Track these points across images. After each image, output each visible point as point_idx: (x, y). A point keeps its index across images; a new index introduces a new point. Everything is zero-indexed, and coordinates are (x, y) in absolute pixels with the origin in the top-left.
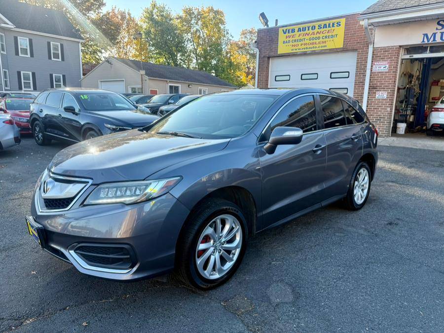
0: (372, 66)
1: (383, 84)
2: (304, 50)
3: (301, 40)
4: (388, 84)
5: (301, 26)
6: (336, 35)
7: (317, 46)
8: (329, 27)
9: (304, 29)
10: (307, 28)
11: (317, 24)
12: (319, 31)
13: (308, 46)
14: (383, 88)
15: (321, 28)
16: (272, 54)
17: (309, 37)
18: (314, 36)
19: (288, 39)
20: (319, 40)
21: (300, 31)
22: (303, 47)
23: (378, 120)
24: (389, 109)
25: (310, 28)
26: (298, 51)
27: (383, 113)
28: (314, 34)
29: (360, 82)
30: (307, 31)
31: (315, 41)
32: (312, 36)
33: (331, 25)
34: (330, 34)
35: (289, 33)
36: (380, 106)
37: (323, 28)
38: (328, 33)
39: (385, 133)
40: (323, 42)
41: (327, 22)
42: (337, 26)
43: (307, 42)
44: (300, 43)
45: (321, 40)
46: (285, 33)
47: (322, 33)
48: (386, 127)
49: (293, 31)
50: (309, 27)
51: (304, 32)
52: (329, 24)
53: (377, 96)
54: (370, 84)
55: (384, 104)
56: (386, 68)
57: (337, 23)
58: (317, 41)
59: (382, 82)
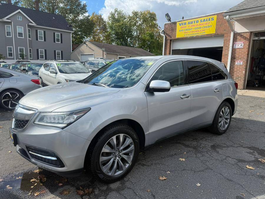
0: (233, 45)
1: (240, 56)
2: (191, 35)
3: (190, 29)
4: (244, 56)
5: (190, 21)
6: (211, 26)
7: (200, 33)
8: (207, 21)
9: (192, 23)
10: (193, 22)
11: (199, 19)
12: (201, 23)
13: (194, 33)
14: (240, 59)
15: (202, 21)
16: (173, 38)
17: (195, 27)
18: (198, 27)
19: (182, 29)
20: (201, 29)
21: (190, 24)
22: (191, 33)
23: (237, 78)
24: (244, 72)
25: (196, 22)
26: (188, 36)
27: (240, 74)
28: (198, 26)
29: (226, 55)
30: (193, 24)
31: (198, 30)
32: (196, 27)
33: (208, 20)
34: (207, 25)
35: (182, 25)
36: (238, 70)
37: (203, 21)
38: (206, 24)
39: (241, 87)
40: (203, 30)
41: (206, 18)
42: (212, 20)
43: (194, 30)
44: (189, 31)
45: (202, 29)
46: (180, 25)
47: (203, 25)
48: (242, 83)
49: (185, 24)
50: (194, 21)
51: (192, 24)
52: (207, 19)
53: (236, 63)
54: (232, 56)
55: (241, 69)
56: (242, 46)
57: (212, 19)
58: (200, 30)
59: (240, 54)
